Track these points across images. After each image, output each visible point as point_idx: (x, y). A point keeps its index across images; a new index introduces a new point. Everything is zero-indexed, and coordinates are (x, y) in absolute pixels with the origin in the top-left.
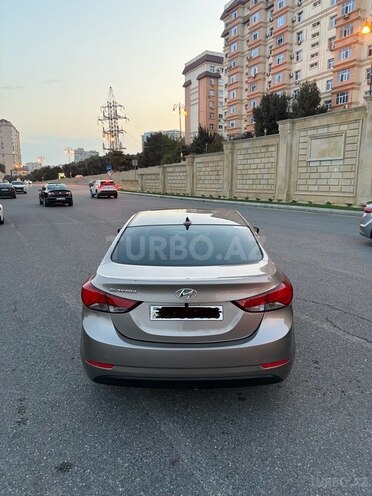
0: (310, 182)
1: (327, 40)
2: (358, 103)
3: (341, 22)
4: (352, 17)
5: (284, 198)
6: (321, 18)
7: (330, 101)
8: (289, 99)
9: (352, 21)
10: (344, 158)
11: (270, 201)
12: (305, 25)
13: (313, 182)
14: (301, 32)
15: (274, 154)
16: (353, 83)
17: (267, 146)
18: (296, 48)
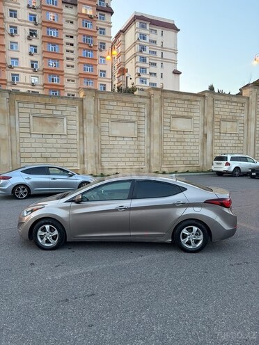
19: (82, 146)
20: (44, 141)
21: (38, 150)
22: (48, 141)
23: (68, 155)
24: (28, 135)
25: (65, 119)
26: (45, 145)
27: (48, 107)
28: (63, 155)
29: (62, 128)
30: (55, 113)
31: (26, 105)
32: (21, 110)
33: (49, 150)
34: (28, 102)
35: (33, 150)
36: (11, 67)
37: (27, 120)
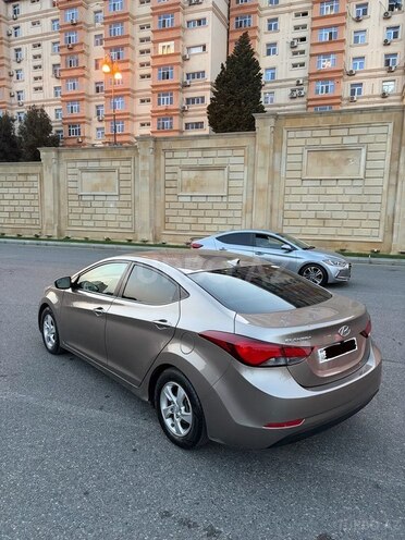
0: (83, 217)
1: (51, 66)
2: (90, 138)
3: (65, 51)
4: (77, 49)
5: (55, 233)
6: (42, 40)
7: (61, 131)
8: (14, 121)
9: (77, 53)
10: (120, 194)
11: (37, 237)
12: (24, 43)
13: (88, 217)
14: (20, 50)
15: (37, 185)
16: (83, 117)
17: (27, 174)
18: (15, 66)
19: (391, 198)
20: (322, 190)
21: (311, 206)
22: (330, 191)
23: (363, 215)
24: (299, 183)
25: (364, 150)
26: (323, 199)
27: (334, 132)
28: (352, 215)
29: (356, 167)
30: (346, 140)
31: (298, 134)
32: (291, 143)
33: (329, 207)
34: (302, 129)
35: (303, 207)
36: (351, 74)
37: (299, 158)
